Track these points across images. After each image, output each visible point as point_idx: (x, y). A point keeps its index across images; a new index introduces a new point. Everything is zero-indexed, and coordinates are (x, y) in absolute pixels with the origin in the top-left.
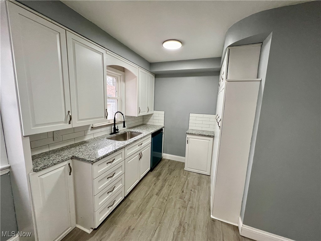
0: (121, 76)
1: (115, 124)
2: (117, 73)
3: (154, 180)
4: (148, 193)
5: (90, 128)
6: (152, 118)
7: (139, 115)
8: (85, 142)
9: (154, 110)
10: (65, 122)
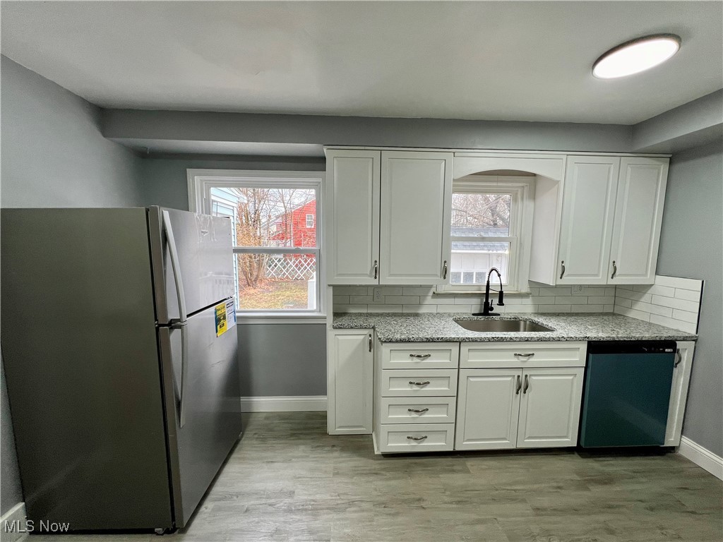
0: (526, 188)
1: (487, 295)
2: (510, 184)
3: (568, 477)
4: (515, 488)
5: (431, 294)
6: (646, 297)
7: (560, 282)
8: (417, 315)
9: (657, 273)
10: (370, 276)
